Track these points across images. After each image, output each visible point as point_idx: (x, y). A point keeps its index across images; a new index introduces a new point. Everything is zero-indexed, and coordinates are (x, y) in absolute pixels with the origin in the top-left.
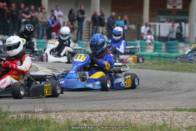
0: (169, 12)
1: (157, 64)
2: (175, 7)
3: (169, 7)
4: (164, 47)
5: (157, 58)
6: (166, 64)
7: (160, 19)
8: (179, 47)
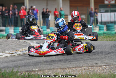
0: (107, 6)
1: (105, 38)
2: (110, 2)
3: (106, 2)
5: (102, 35)
7: (101, 10)
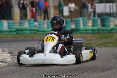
4: (99, 21)
5: (96, 32)
6: (106, 38)
8: (110, 21)
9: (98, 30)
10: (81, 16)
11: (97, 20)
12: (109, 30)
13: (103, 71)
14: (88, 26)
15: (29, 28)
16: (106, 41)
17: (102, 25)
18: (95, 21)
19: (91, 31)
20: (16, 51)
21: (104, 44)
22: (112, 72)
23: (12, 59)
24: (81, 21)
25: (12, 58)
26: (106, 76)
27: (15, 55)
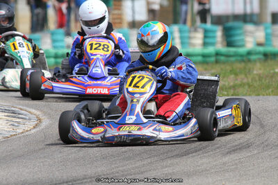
4: (219, 34)
6: (237, 75)
8: (245, 32)
9: (217, 54)
10: (175, 22)
11: (214, 32)
12: (242, 56)
13: (229, 153)
14: (194, 45)
15: (53, 51)
16: (236, 82)
17: (225, 43)
18: (210, 34)
19: (200, 58)
20: (21, 107)
21: (230, 88)
22: (249, 154)
23: (13, 125)
24: (177, 35)
25: (12, 123)
26: (236, 164)
27: (21, 116)
